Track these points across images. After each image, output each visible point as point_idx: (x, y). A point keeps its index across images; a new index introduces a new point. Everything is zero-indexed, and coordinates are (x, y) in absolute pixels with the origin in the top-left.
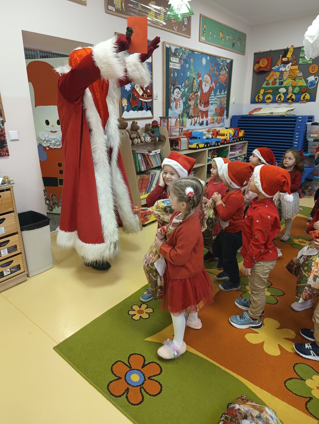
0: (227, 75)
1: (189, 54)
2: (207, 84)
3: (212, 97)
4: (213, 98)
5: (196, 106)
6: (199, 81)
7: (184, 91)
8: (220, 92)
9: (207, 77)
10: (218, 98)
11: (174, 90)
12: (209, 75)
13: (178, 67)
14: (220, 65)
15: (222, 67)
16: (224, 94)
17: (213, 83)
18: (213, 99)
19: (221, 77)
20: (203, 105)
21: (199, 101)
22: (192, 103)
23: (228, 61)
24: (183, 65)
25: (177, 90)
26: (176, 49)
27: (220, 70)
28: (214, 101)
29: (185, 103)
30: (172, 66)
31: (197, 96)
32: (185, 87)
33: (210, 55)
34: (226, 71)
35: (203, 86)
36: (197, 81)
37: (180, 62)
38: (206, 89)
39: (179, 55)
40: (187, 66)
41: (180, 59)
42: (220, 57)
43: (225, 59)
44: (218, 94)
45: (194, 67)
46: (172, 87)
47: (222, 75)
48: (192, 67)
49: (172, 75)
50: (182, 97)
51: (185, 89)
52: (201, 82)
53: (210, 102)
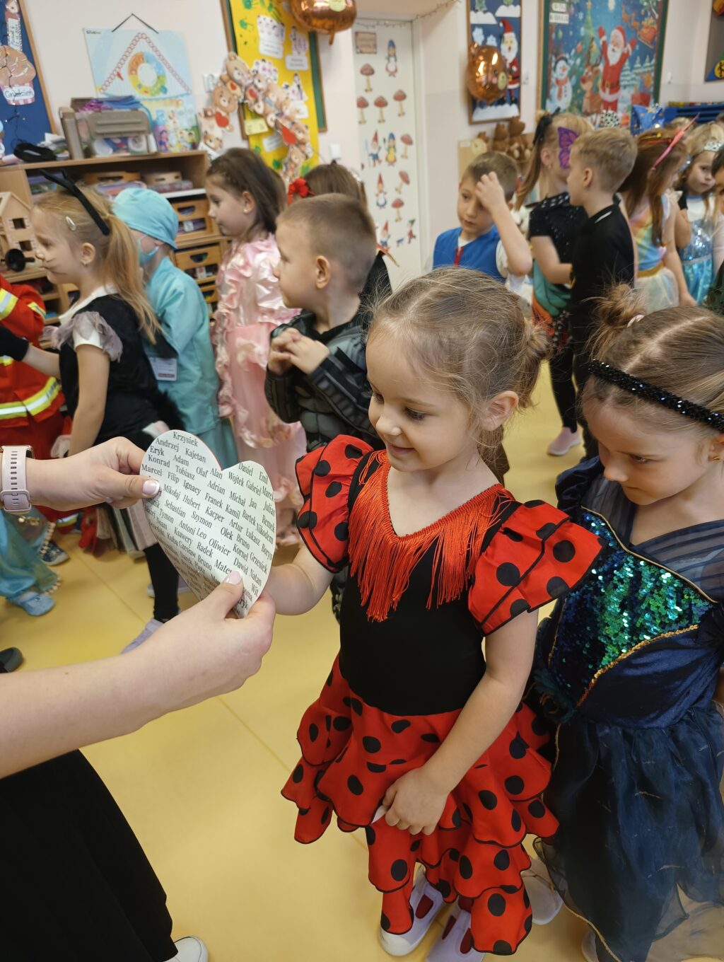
0: (655, 26)
2: (616, 49)
3: (626, 73)
4: (628, 75)
5: (595, 92)
6: (601, 43)
7: (575, 64)
8: (642, 62)
9: (616, 34)
10: (637, 74)
11: (556, 63)
12: (620, 29)
13: (564, 19)
14: (642, 6)
15: (646, 13)
16: (649, 65)
17: (629, 46)
18: (627, 77)
19: (644, 31)
20: (608, 90)
21: (600, 82)
22: (587, 87)
24: (574, 16)
25: (561, 63)
27: (641, 18)
28: (628, 81)
29: (575, 88)
30: (554, 19)
31: (597, 72)
32: (577, 55)
34: (654, 17)
35: (610, 53)
36: (598, 43)
37: (568, 11)
38: (614, 58)
40: (581, 16)
41: (569, 4)
44: (638, 65)
45: (593, 17)
46: (554, 59)
47: (647, 28)
48: (589, 18)
49: (553, 36)
50: (570, 76)
51: (576, 60)
52: (605, 45)
53: (622, 83)
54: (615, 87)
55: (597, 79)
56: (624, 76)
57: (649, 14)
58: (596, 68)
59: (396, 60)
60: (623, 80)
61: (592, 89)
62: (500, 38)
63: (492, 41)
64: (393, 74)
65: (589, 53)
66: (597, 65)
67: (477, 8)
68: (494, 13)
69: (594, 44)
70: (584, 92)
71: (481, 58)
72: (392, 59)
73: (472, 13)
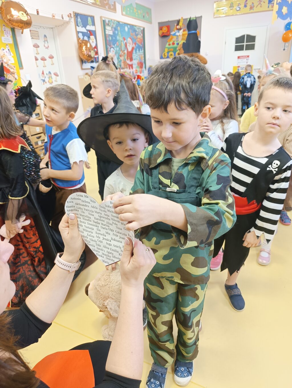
0: (142, 38)
1: (117, 24)
2: (130, 45)
4: (135, 55)
6: (125, 43)
7: (117, 50)
8: (139, 51)
9: (129, 40)
10: (138, 55)
11: (110, 49)
12: (131, 39)
13: (111, 33)
14: (137, 31)
15: (138, 33)
16: (142, 52)
17: (134, 45)
18: (134, 56)
20: (129, 60)
21: (126, 57)
22: (122, 58)
23: (142, 29)
24: (114, 32)
25: (112, 49)
26: (109, 21)
27: (137, 35)
28: (135, 57)
29: (118, 58)
30: (107, 33)
31: (125, 53)
33: (130, 25)
34: (141, 36)
35: (128, 47)
36: (124, 43)
37: (112, 30)
38: (130, 49)
39: (111, 25)
40: (116, 32)
41: (112, 27)
42: (136, 26)
43: (139, 27)
44: (138, 52)
45: (121, 33)
46: (109, 47)
47: (139, 39)
48: (119, 33)
49: (108, 38)
50: (116, 54)
51: (117, 48)
52: (126, 44)
53: (133, 58)
54: (131, 59)
55: (125, 56)
56: (134, 55)
57: (139, 34)
58: (124, 52)
59: (48, 43)
60: (134, 57)
61: (124, 59)
62: (89, 37)
63: (86, 38)
64: (47, 48)
65: (121, 46)
66: (124, 51)
67: (79, 25)
68: (85, 28)
69: (122, 43)
70: (121, 60)
71: (83, 44)
72: (46, 42)
73: (77, 27)
